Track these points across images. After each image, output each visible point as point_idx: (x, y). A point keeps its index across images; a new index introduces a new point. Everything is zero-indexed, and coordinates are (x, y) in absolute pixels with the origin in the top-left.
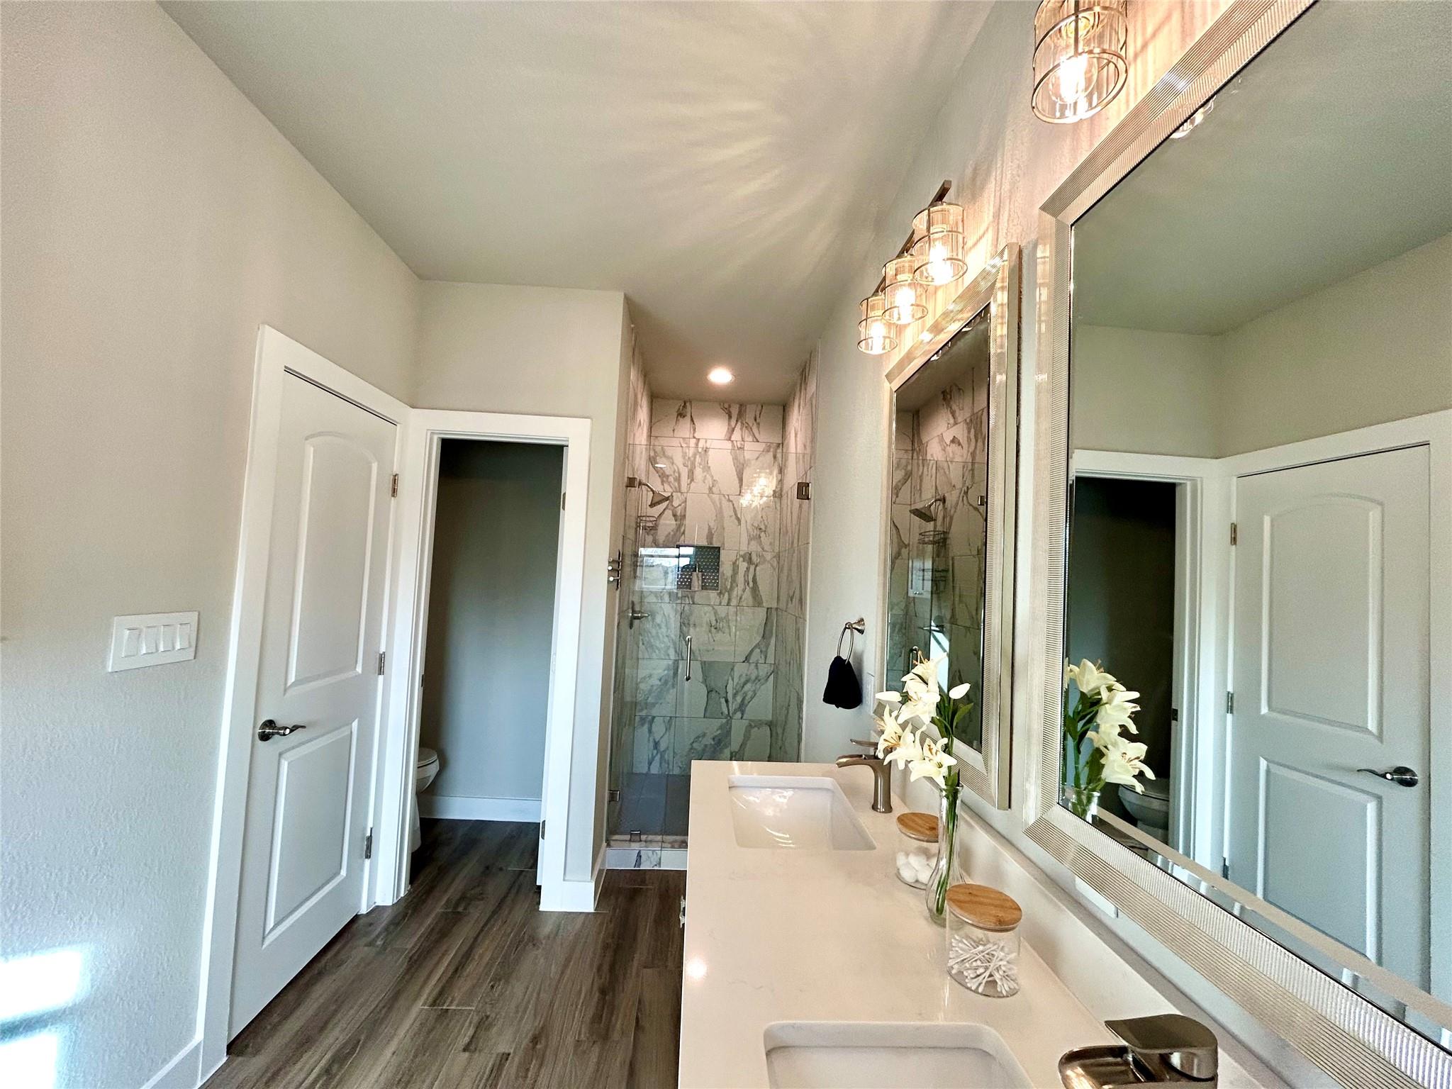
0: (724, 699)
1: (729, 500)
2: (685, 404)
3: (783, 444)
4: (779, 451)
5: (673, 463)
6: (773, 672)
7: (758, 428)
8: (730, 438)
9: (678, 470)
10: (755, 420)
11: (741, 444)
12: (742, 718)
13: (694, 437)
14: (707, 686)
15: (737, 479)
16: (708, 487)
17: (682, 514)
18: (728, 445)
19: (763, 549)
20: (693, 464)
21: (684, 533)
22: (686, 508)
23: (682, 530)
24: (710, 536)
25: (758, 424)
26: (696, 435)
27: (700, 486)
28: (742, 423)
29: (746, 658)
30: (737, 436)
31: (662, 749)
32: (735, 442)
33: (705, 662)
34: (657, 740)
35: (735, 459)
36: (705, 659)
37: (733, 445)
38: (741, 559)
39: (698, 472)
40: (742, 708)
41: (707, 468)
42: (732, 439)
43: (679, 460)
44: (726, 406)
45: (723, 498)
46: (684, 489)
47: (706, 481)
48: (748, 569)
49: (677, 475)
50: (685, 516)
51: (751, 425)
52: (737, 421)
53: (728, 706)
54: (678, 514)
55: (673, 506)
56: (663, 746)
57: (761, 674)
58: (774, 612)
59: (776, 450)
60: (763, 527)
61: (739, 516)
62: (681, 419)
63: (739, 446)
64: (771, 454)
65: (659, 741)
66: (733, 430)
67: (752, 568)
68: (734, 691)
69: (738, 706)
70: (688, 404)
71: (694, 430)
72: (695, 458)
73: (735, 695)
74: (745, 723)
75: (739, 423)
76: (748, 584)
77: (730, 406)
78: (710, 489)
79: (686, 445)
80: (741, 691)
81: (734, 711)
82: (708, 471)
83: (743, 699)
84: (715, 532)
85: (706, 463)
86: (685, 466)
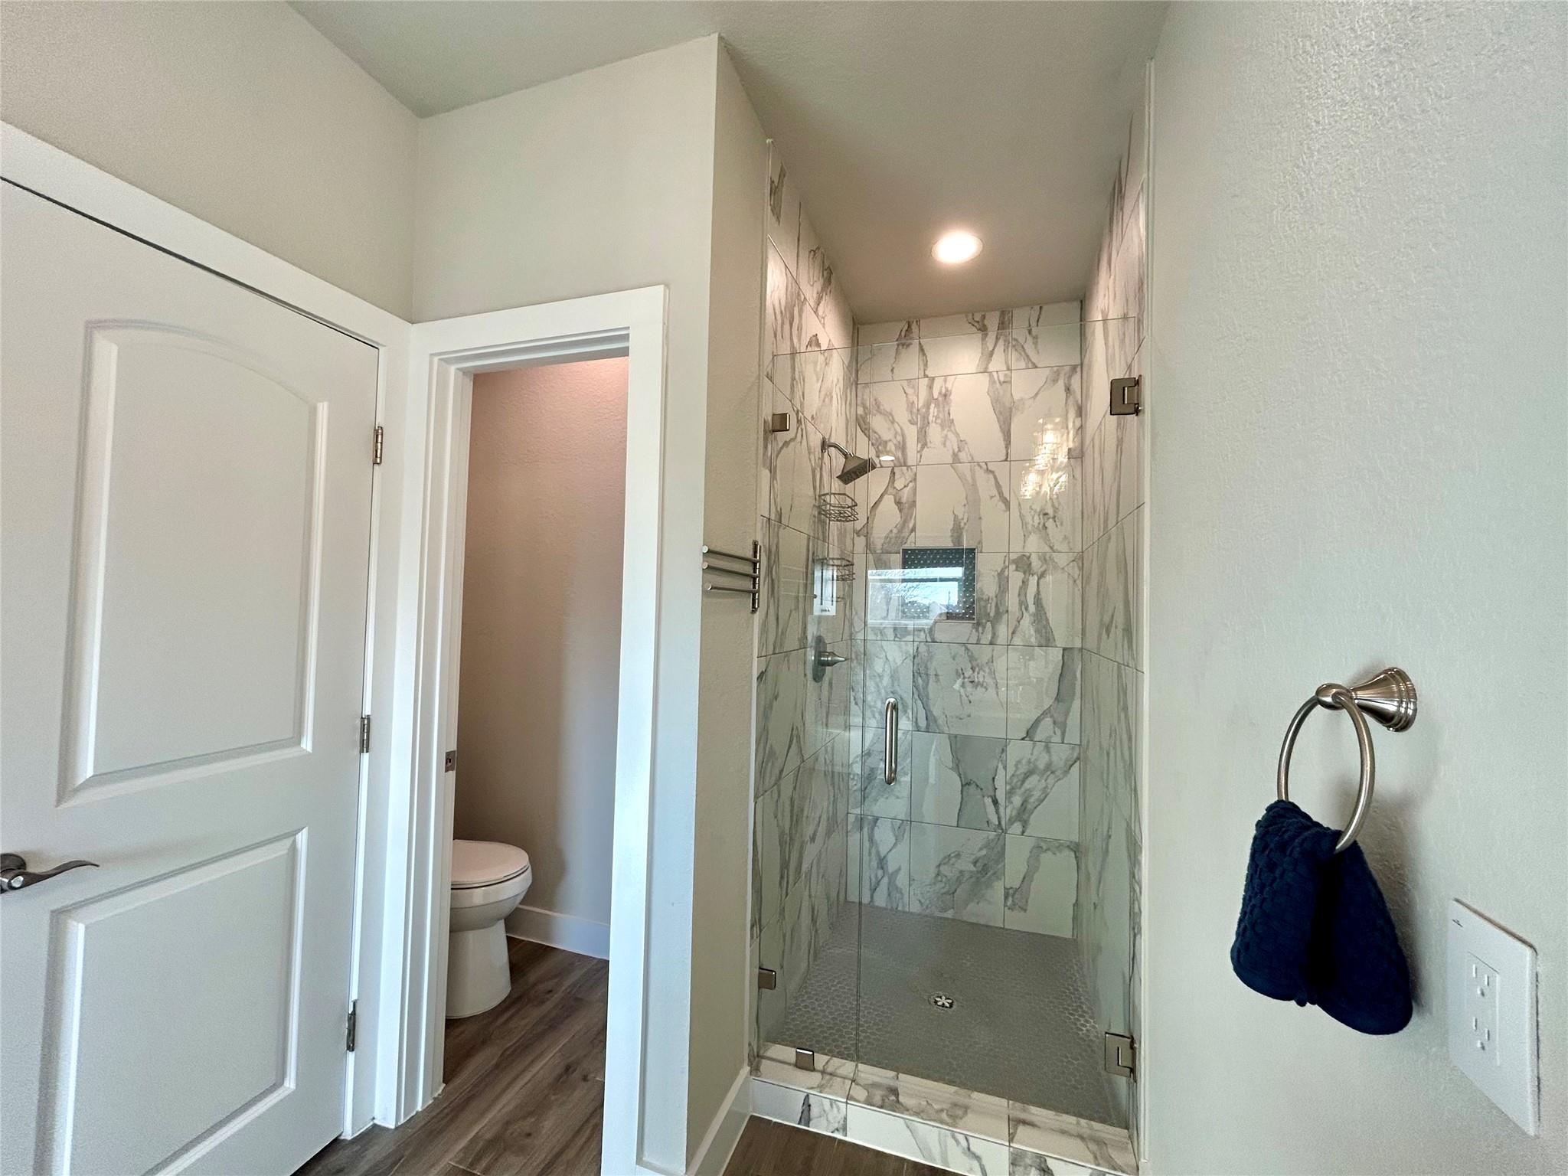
0: (990, 800)
1: (988, 471)
2: (909, 326)
3: (1082, 365)
4: (1077, 377)
5: (893, 422)
6: (1078, 759)
7: (1035, 344)
8: (986, 368)
9: (901, 429)
10: (1030, 332)
11: (1006, 375)
12: (1023, 832)
13: (926, 376)
14: (960, 775)
15: (1000, 435)
16: (951, 451)
17: (911, 500)
18: (985, 378)
19: (1051, 548)
20: (925, 417)
21: (913, 530)
22: (915, 489)
23: (911, 525)
24: (957, 531)
25: (1036, 338)
26: (927, 373)
27: (938, 450)
28: (1006, 341)
29: (1027, 733)
30: (997, 364)
31: (890, 871)
32: (995, 374)
33: (956, 737)
34: (882, 856)
35: (996, 401)
36: (953, 732)
37: (992, 382)
38: (1013, 567)
39: (935, 432)
40: (1023, 816)
41: (948, 423)
42: (990, 369)
43: (902, 416)
44: (978, 317)
45: (977, 468)
46: (912, 459)
47: (948, 443)
48: (1025, 583)
49: (899, 438)
50: (914, 502)
51: (1021, 340)
52: (997, 339)
53: (997, 812)
54: (904, 500)
55: (895, 488)
56: (891, 867)
57: (1055, 758)
58: (1077, 656)
59: (1070, 377)
60: (1050, 511)
61: (1006, 495)
62: (903, 351)
63: (1002, 379)
64: (1061, 383)
65: (885, 857)
66: (991, 354)
67: (1033, 580)
68: (1008, 787)
69: (1014, 813)
70: (914, 326)
71: (926, 365)
72: (928, 408)
73: (1010, 794)
74: (1028, 843)
75: (1001, 342)
76: (1026, 609)
77: (984, 317)
78: (955, 455)
79: (913, 391)
80: (1020, 788)
81: (1009, 820)
82: (950, 427)
83: (1025, 802)
84: (965, 524)
85: (946, 415)
86: (912, 424)
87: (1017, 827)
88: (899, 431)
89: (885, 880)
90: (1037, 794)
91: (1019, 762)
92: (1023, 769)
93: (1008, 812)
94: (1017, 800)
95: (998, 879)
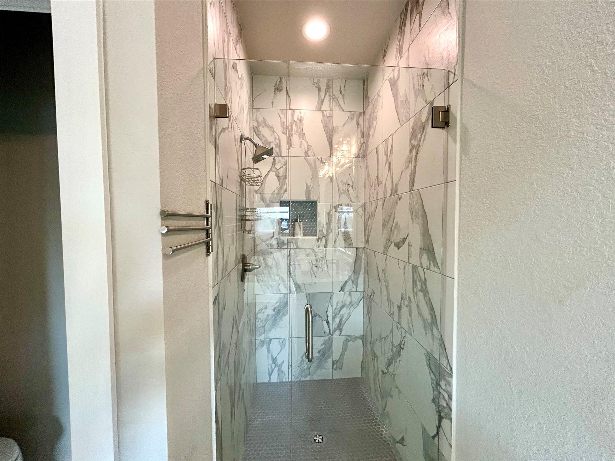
0: (325, 322)
1: (322, 162)
2: (281, 80)
3: (364, 112)
4: (362, 118)
5: (274, 132)
6: (362, 298)
7: (343, 99)
8: (320, 108)
9: (278, 136)
10: (341, 93)
11: (330, 113)
12: (340, 334)
13: (290, 109)
15: (327, 144)
16: (304, 150)
17: (284, 175)
18: (319, 114)
19: (351, 201)
20: (291, 130)
21: (286, 191)
22: (286, 169)
23: (285, 188)
24: (308, 192)
25: (343, 96)
26: (292, 107)
27: (297, 151)
28: (330, 96)
29: (341, 289)
30: (325, 107)
32: (324, 112)
33: (309, 294)
34: (274, 357)
35: (326, 126)
36: (308, 292)
37: (323, 116)
38: (334, 210)
39: (295, 139)
40: (340, 327)
41: (302, 135)
42: (322, 110)
43: (279, 130)
44: (316, 81)
45: (317, 160)
46: (284, 153)
47: (302, 146)
48: (340, 218)
49: (277, 141)
50: (286, 176)
51: (337, 97)
52: (326, 94)
54: (281, 175)
55: (275, 168)
56: (279, 362)
57: (353, 300)
59: (359, 118)
60: (351, 183)
62: (278, 93)
63: (328, 115)
64: (355, 121)
65: (276, 358)
66: (323, 101)
70: (283, 80)
71: (290, 103)
72: (292, 126)
75: (327, 95)
76: (340, 230)
77: (319, 81)
78: (306, 153)
79: (284, 116)
80: (338, 314)
81: (334, 330)
82: (303, 138)
83: (341, 320)
84: (312, 188)
85: (301, 131)
86: (284, 134)
87: (338, 332)
88: (277, 137)
89: (277, 368)
90: (346, 316)
91: (337, 303)
92: (340, 305)
93: (333, 326)
94: (337, 320)
95: (330, 357)
